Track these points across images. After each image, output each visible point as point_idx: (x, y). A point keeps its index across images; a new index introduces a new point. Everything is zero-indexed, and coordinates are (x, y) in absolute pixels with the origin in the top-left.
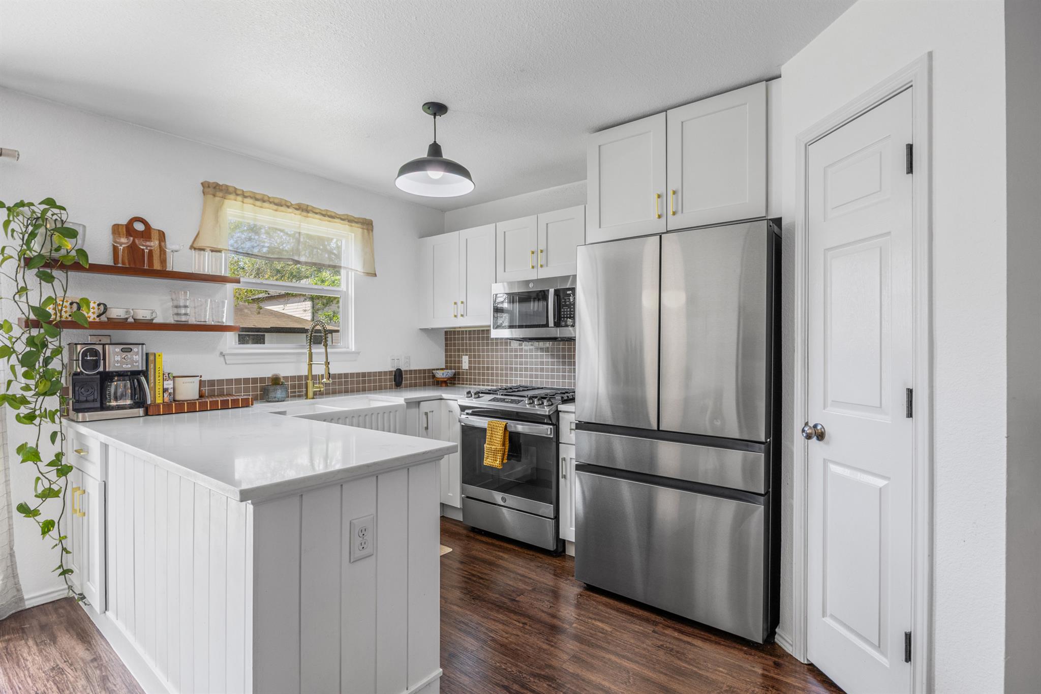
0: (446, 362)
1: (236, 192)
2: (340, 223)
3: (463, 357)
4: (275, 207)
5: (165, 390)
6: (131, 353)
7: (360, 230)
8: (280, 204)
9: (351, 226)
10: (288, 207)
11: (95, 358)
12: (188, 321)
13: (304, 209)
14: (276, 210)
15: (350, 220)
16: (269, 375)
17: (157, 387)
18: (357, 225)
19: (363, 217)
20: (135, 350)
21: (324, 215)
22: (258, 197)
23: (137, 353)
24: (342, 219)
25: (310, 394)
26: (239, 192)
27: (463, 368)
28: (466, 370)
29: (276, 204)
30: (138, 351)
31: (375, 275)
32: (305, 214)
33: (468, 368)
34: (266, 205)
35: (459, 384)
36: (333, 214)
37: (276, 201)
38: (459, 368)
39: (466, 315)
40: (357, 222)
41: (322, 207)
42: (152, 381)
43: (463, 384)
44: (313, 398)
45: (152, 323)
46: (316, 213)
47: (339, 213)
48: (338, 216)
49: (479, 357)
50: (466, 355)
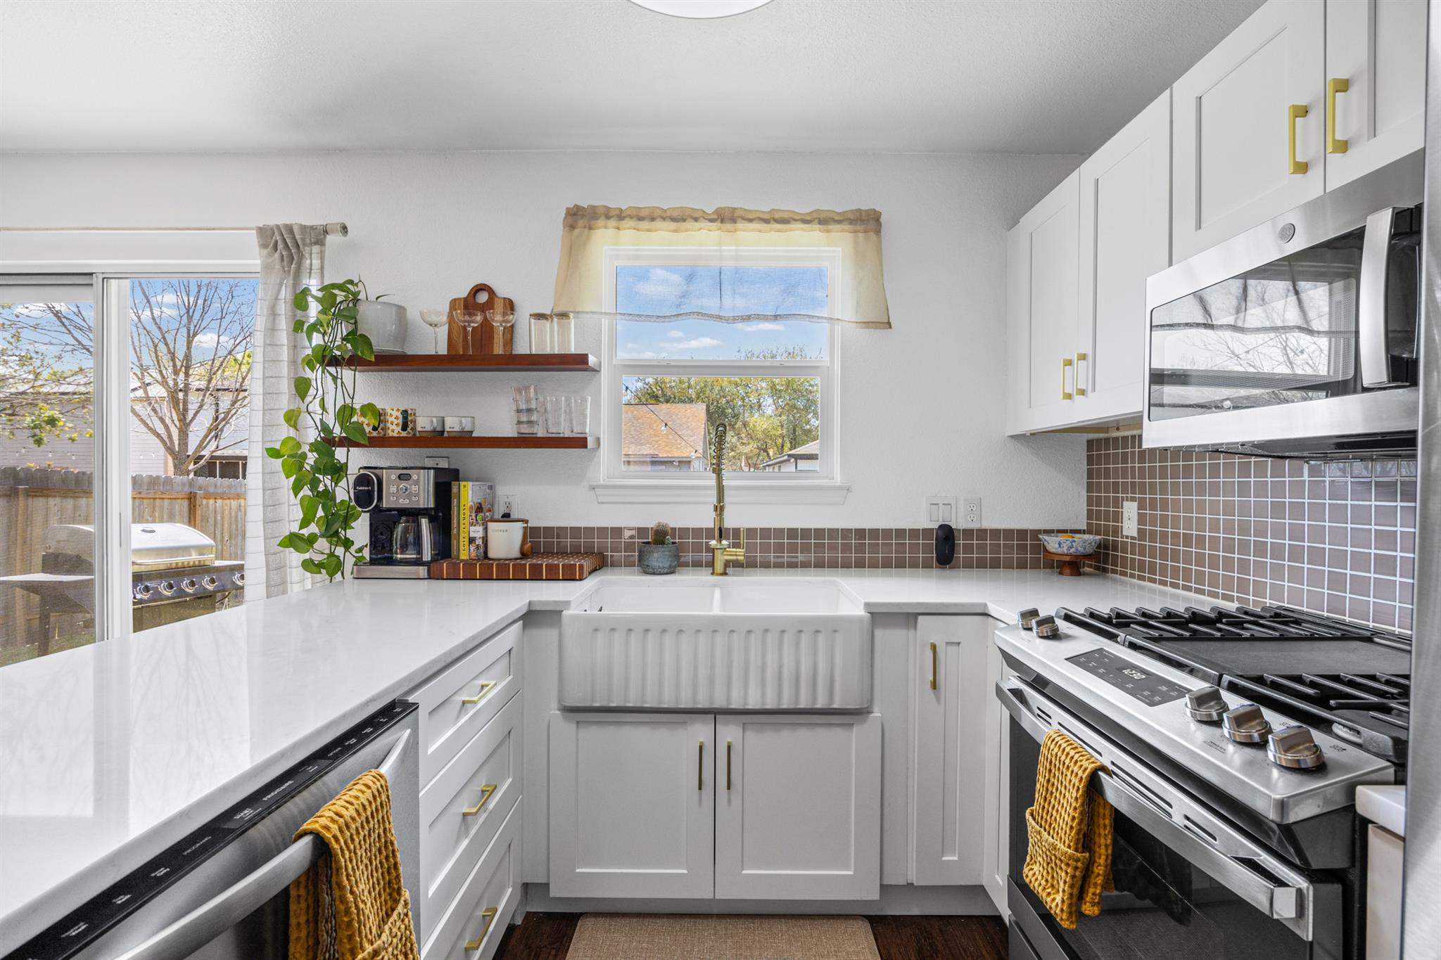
0: (1090, 515)
1: (608, 214)
2: (802, 230)
3: (1125, 503)
4: (674, 225)
5: (472, 540)
6: (410, 482)
7: (849, 236)
8: (680, 218)
9: (828, 231)
10: (696, 220)
11: (366, 488)
12: (536, 434)
13: (726, 217)
14: (676, 231)
15: (823, 220)
16: (651, 523)
17: (462, 535)
18: (838, 227)
19: (854, 208)
20: (415, 477)
21: (766, 221)
22: (643, 214)
23: (417, 483)
24: (805, 222)
25: (719, 567)
26: (613, 213)
27: (1124, 533)
28: (1133, 538)
29: (674, 220)
30: (418, 479)
31: (889, 325)
32: (729, 226)
33: (1135, 535)
34: (659, 224)
35: (1115, 572)
36: (786, 216)
37: (675, 214)
38: (1117, 531)
39: (1094, 390)
40: (839, 222)
41: (764, 206)
42: (455, 525)
43: (1124, 574)
44: (725, 574)
45: (471, 437)
46: (751, 220)
47: (801, 212)
48: (796, 217)
49: (1164, 506)
50: (1133, 499)
